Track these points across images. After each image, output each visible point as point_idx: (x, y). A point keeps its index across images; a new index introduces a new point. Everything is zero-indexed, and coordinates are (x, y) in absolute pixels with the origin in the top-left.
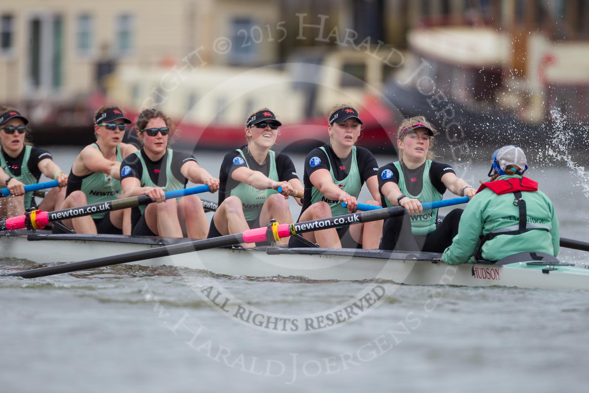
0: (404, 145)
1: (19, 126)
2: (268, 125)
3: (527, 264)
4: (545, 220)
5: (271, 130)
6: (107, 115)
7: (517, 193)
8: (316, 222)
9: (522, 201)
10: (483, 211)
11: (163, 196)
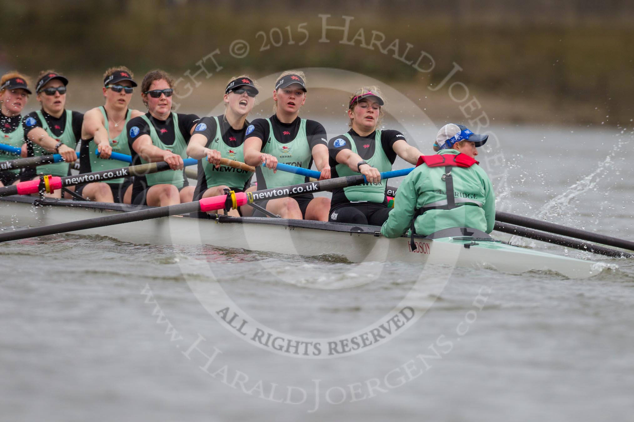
0: (354, 113)
1: (60, 87)
2: (245, 92)
3: (454, 239)
4: (477, 195)
5: (247, 97)
6: (114, 77)
8: (274, 190)
9: (450, 176)
10: (415, 182)
11: (182, 164)
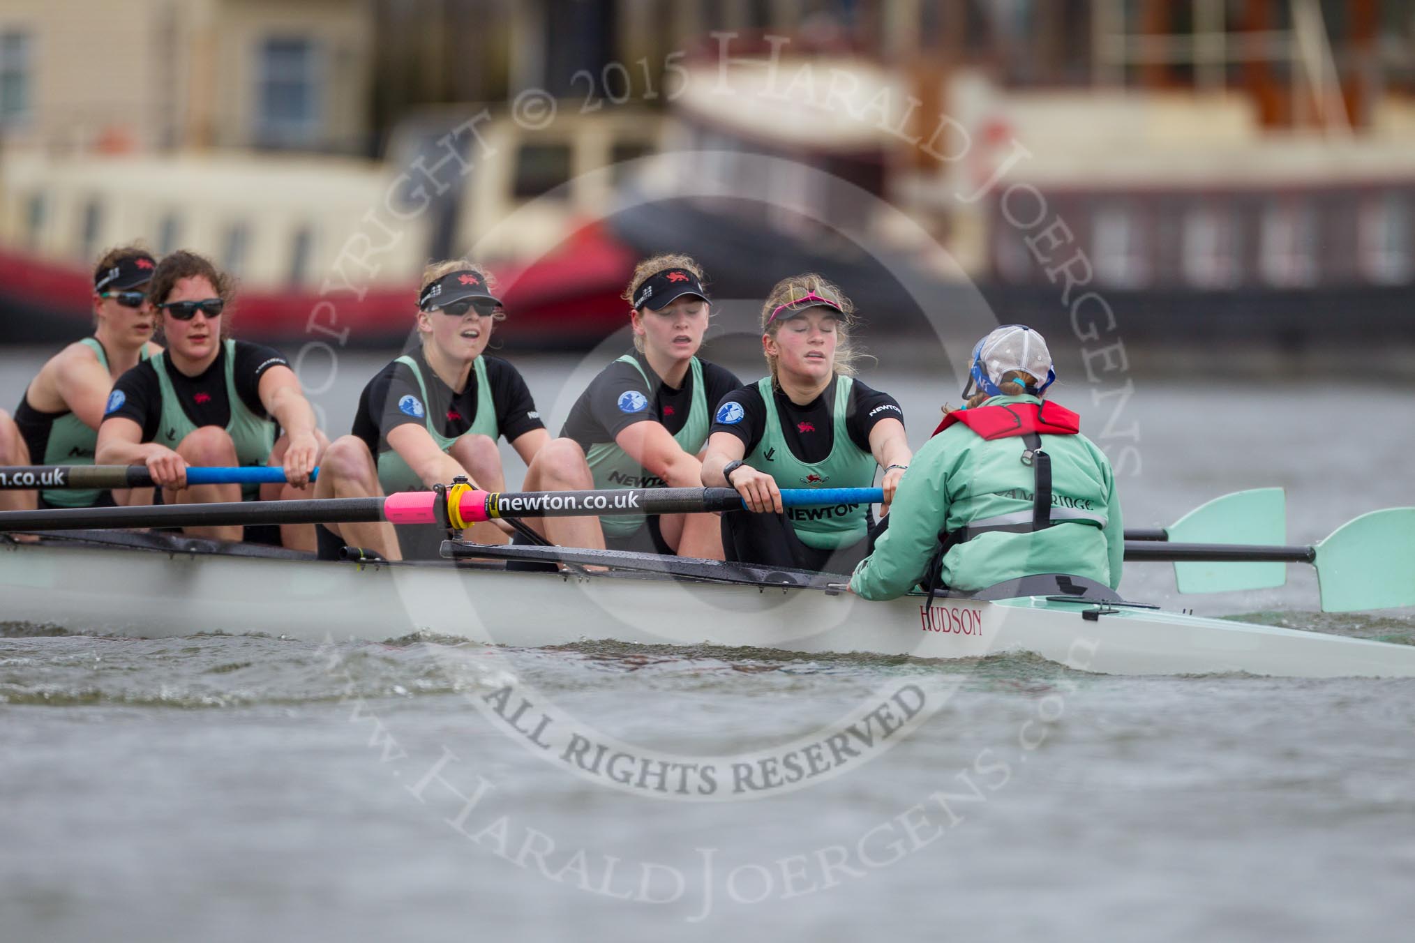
0: (779, 344)
3: (1049, 600)
4: (1093, 501)
5: (478, 320)
8: (546, 496)
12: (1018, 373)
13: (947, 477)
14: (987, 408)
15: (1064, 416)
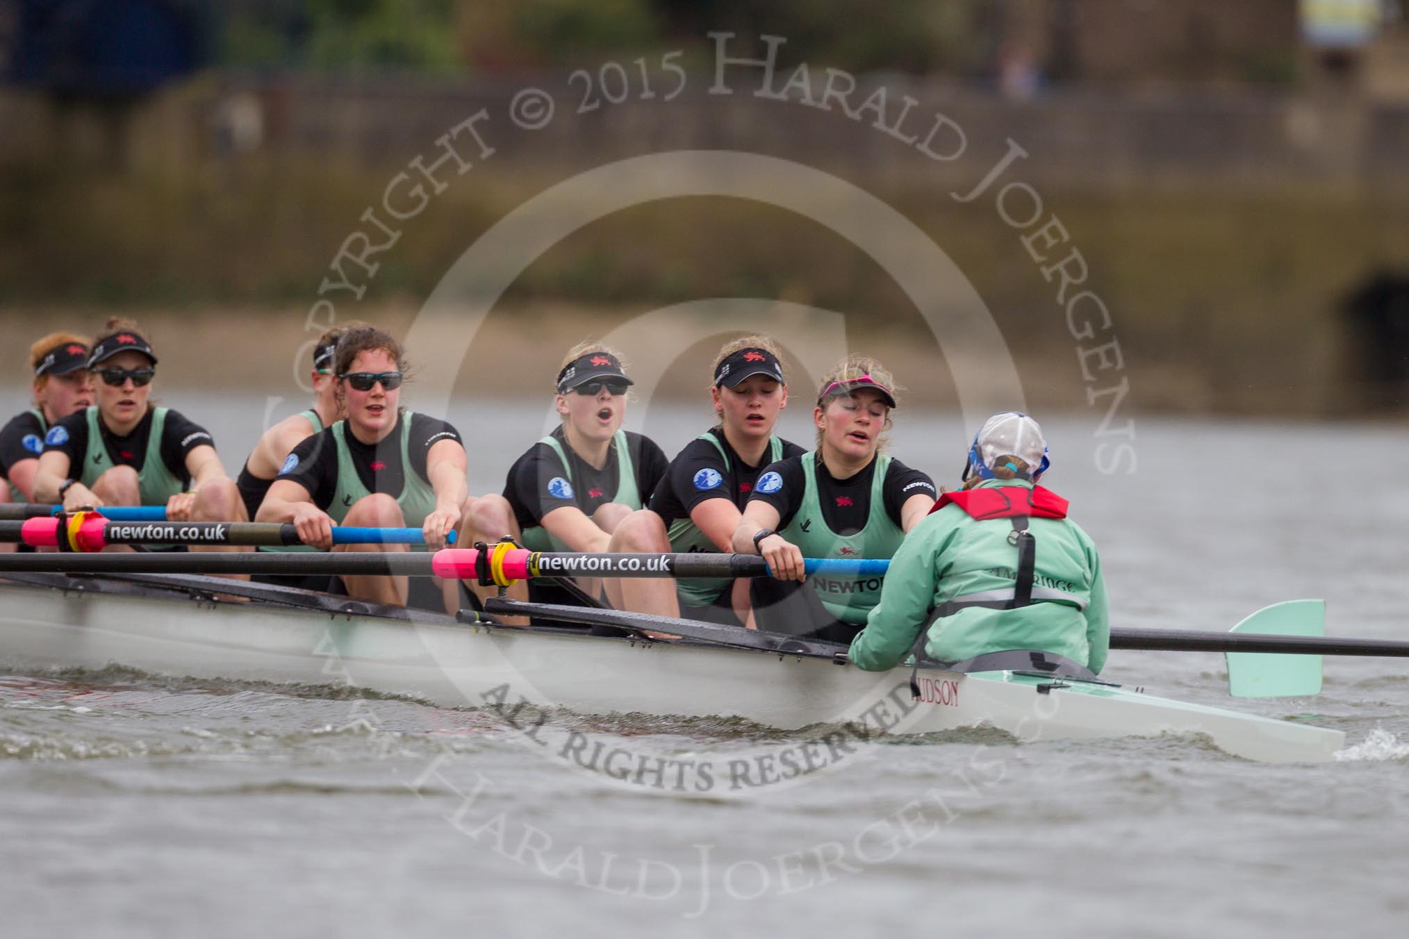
0: (827, 418)
3: (1015, 674)
5: (610, 398)
7: (1019, 519)
8: (584, 557)
9: (1029, 536)
12: (1010, 457)
13: (937, 554)
14: (980, 490)
15: (1051, 501)
